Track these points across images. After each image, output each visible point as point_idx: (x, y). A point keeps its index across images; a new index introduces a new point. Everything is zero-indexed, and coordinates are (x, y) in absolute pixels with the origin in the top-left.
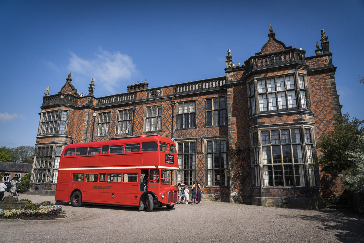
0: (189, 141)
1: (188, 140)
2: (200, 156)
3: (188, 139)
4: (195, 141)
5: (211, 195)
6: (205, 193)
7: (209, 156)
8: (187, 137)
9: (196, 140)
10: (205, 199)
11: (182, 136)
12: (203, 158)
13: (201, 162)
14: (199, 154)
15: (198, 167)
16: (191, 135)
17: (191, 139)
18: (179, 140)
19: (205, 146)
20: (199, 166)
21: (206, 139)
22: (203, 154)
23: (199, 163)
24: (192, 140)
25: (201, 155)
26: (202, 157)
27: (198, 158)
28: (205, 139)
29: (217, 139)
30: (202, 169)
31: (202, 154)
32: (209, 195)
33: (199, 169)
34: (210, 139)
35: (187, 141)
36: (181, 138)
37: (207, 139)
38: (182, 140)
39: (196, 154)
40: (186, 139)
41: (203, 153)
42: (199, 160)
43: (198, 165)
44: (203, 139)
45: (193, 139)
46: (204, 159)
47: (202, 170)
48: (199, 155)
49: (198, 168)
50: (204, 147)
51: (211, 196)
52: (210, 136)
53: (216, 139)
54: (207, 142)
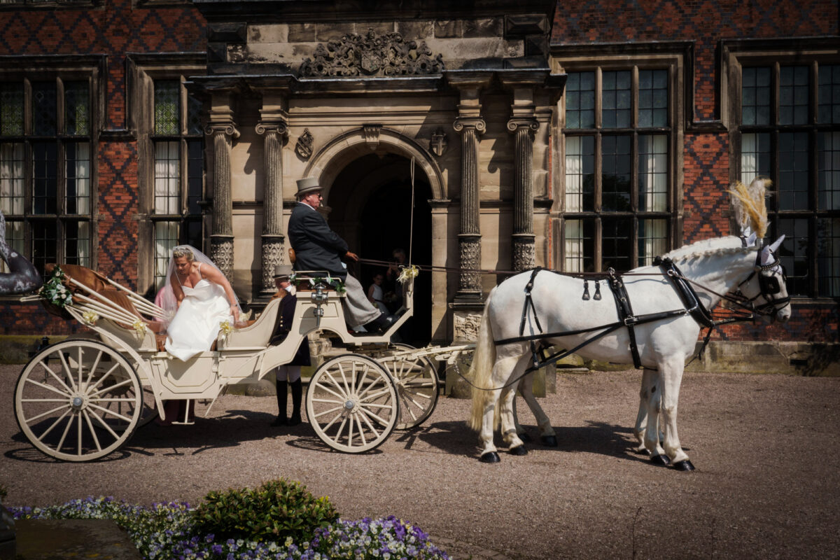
0: (638, 57)
1: (634, 52)
2: (706, 146)
3: (634, 50)
4: (675, 61)
5: (770, 346)
6: (729, 334)
7: (749, 144)
8: (624, 38)
9: (679, 57)
10: (731, 363)
11: (592, 31)
12: (719, 154)
13: (711, 175)
14: (697, 133)
15: (691, 200)
16: (649, 28)
17: (652, 49)
18: (579, 51)
19: (733, 92)
20: (698, 195)
21: (740, 54)
22: (723, 135)
23: (700, 179)
24: (659, 56)
25: (712, 138)
26: (714, 150)
27: (693, 154)
28: (733, 50)
29: (805, 53)
30: (713, 211)
31: (715, 133)
32: (754, 343)
33: (701, 211)
34: (764, 54)
35: (629, 57)
36: (587, 39)
37: (749, 54)
38: (594, 54)
39: (681, 132)
40: (621, 49)
41: (724, 130)
42: (700, 163)
43: (691, 190)
44: (726, 49)
45: (665, 49)
46: (726, 162)
47: (713, 218)
48: (701, 139)
49: (690, 206)
50: (729, 94)
51: (768, 351)
52: (767, 33)
53: (797, 57)
54: (743, 68)
